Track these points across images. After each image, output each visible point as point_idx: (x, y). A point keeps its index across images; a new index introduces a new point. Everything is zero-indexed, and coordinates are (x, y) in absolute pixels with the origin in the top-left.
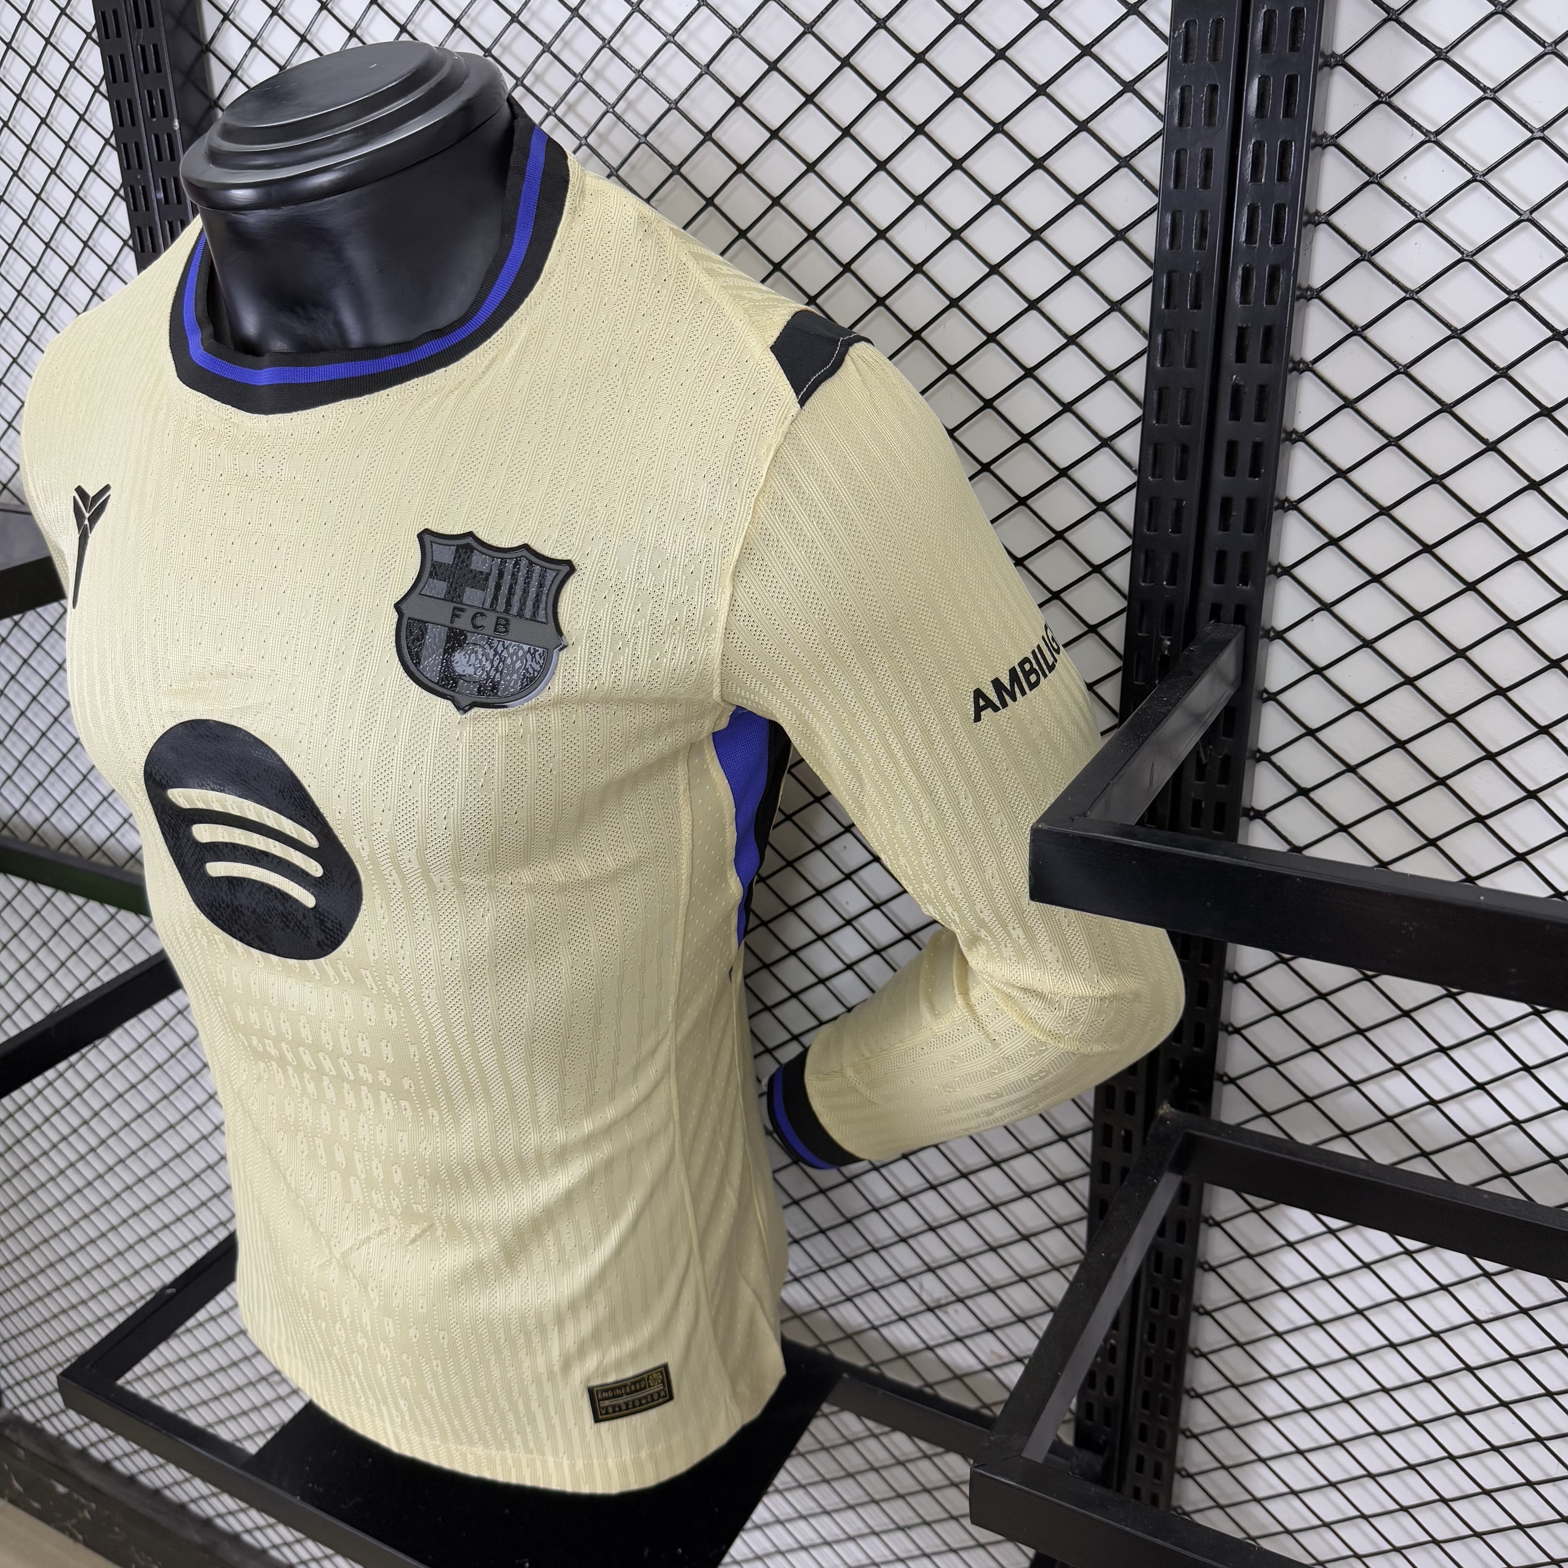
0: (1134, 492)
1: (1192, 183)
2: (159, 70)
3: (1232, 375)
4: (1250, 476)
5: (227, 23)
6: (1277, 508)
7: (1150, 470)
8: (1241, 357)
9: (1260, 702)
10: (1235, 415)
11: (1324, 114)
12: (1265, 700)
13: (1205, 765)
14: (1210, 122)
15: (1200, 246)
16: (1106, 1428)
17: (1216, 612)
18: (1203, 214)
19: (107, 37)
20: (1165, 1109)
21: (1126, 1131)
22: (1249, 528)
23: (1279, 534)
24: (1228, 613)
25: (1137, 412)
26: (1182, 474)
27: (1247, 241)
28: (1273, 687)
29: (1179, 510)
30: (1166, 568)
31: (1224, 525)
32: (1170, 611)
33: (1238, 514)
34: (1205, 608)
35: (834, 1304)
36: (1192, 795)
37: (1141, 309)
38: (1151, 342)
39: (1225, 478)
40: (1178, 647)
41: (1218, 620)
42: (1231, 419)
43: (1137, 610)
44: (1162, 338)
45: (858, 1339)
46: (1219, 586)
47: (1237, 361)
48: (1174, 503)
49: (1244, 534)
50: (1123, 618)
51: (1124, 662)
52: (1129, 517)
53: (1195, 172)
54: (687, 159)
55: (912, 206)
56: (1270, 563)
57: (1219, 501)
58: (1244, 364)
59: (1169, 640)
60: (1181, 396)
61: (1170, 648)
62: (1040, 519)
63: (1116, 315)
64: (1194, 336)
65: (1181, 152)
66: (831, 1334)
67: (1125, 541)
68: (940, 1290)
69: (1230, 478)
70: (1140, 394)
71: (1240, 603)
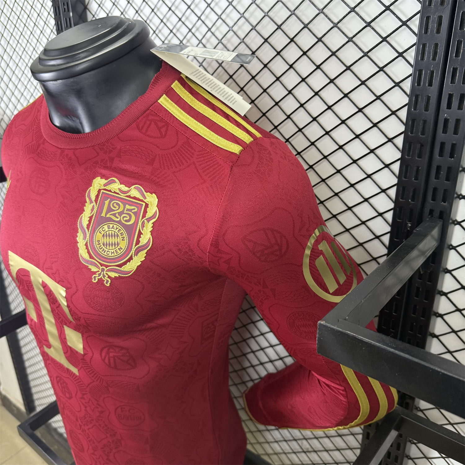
0: (399, 162)
1: (432, 31)
3: (445, 114)
4: (450, 158)
6: (461, 171)
7: (406, 153)
8: (449, 106)
9: (448, 249)
10: (445, 131)
12: (451, 249)
13: (422, 275)
14: (442, 4)
15: (434, 59)
17: (431, 213)
18: (436, 45)
22: (447, 179)
23: (461, 182)
24: (436, 214)
25: (403, 128)
26: (420, 156)
27: (456, 56)
29: (418, 171)
30: (411, 194)
31: (437, 177)
32: (412, 211)
33: (443, 173)
34: (427, 211)
35: (272, 442)
36: (417, 285)
37: (407, 85)
38: (410, 100)
39: (439, 157)
40: (413, 228)
41: (432, 217)
42: (443, 133)
43: (398, 211)
44: (415, 98)
45: (279, 455)
46: (434, 202)
47: (447, 108)
48: (416, 168)
49: (445, 182)
50: (392, 212)
51: (392, 229)
52: (397, 171)
53: (433, 25)
54: (235, 24)
55: (317, 42)
56: (457, 194)
57: (436, 167)
58: (450, 110)
59: (410, 224)
60: (421, 123)
61: (410, 227)
62: (361, 169)
63: (397, 88)
64: (429, 98)
65: (428, 18)
66: (270, 451)
67: (395, 181)
68: (308, 446)
69: (441, 158)
70: (405, 121)
71: (442, 210)
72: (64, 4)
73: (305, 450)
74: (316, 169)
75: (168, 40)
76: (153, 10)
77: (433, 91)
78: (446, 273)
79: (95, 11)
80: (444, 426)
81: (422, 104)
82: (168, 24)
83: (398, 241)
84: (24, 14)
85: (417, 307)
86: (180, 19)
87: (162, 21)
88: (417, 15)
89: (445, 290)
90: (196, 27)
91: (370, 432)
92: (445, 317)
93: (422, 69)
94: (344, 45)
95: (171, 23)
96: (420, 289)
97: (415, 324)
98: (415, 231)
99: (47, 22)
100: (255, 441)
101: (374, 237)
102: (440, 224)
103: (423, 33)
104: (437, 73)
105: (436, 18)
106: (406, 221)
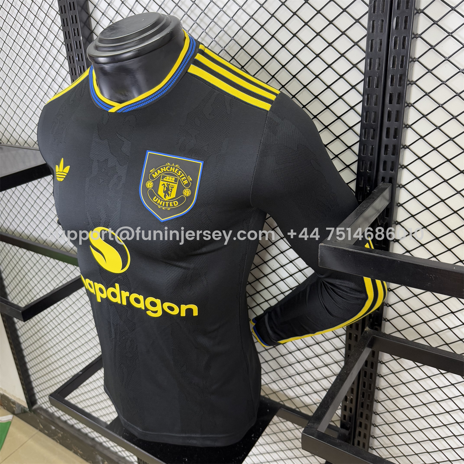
0: (358, 143)
1: (376, 50)
2: (76, 22)
3: (388, 108)
4: (394, 138)
5: (96, 8)
6: (402, 148)
7: (363, 137)
8: (391, 102)
9: (397, 207)
10: (389, 120)
11: (417, 27)
12: (399, 206)
14: (381, 31)
15: (378, 69)
16: (350, 423)
17: (383, 179)
18: (380, 59)
19: (62, 13)
20: (367, 329)
21: (356, 335)
22: (393, 154)
23: (403, 156)
24: (387, 180)
25: (359, 119)
26: (373, 138)
27: (392, 67)
28: (401, 203)
29: (372, 149)
30: (368, 166)
31: (386, 153)
32: (370, 178)
33: (390, 149)
34: (380, 178)
35: (270, 383)
37: (361, 88)
38: (364, 98)
39: (386, 139)
40: (371, 190)
41: (384, 182)
42: (387, 121)
44: (367, 96)
45: (277, 394)
46: (384, 171)
47: (389, 103)
48: (371, 146)
49: (392, 156)
50: (355, 181)
52: (357, 150)
53: (377, 46)
54: (227, 45)
55: (292, 58)
56: (400, 165)
57: (384, 146)
58: (392, 104)
59: (369, 188)
60: (373, 114)
61: (369, 190)
63: (353, 90)
64: (377, 96)
65: (372, 41)
66: (269, 392)
67: (356, 158)
68: (301, 380)
70: (361, 113)
71: (391, 177)
77: (379, 91)
78: (397, 224)
84: (30, 37)
88: (364, 38)
91: (351, 343)
93: (370, 76)
98: (373, 192)
102: (390, 186)
103: (370, 51)
105: (378, 41)
106: (366, 185)
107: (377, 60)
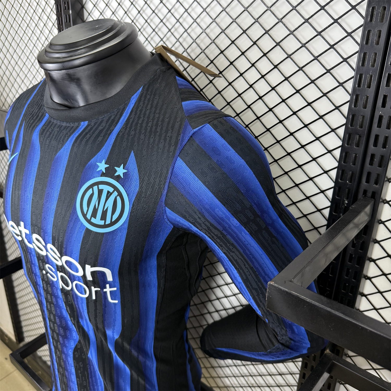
0: (340, 149)
1: (372, 42)
3: (379, 112)
4: (382, 148)
7: (346, 142)
8: (384, 105)
9: (377, 224)
10: (379, 126)
12: (380, 223)
13: (355, 244)
14: (381, 20)
15: (373, 66)
17: (365, 193)
18: (375, 54)
20: (327, 352)
22: (380, 166)
24: (369, 194)
25: (344, 121)
26: (358, 145)
28: (383, 220)
29: (356, 156)
30: (349, 176)
31: (371, 163)
32: (348, 191)
33: (376, 160)
34: (361, 191)
35: (223, 377)
36: (350, 252)
37: (350, 86)
38: (352, 98)
39: (373, 147)
40: (349, 205)
41: (365, 196)
42: (377, 127)
43: (337, 189)
44: (356, 97)
45: (228, 388)
46: (367, 184)
47: (382, 107)
48: (354, 155)
49: (378, 168)
50: (332, 190)
51: (331, 204)
52: (338, 156)
53: (373, 38)
54: (207, 27)
55: (275, 46)
56: (387, 178)
57: (370, 155)
58: (384, 108)
59: (347, 201)
60: (360, 118)
61: (347, 204)
62: (308, 153)
63: (341, 87)
64: (367, 97)
65: (369, 32)
66: (221, 385)
67: (336, 164)
68: (253, 382)
69: (375, 147)
70: (346, 115)
71: (374, 191)
72: (65, 3)
73: (251, 385)
74: (270, 151)
75: (151, 37)
76: (139, 12)
77: (371, 92)
78: (375, 243)
79: (91, 9)
80: (368, 371)
81: (361, 103)
82: (151, 24)
83: (337, 215)
84: (31, 9)
85: (350, 271)
86: (162, 21)
87: (146, 21)
88: (360, 28)
89: (374, 257)
90: (175, 28)
91: (305, 372)
92: (373, 280)
93: (362, 73)
94: (298, 50)
95: (154, 24)
96: (353, 256)
97: (347, 284)
98: (351, 208)
99: (49, 17)
100: (209, 376)
101: (316, 210)
102: (372, 202)
103: (365, 43)
104: (375, 77)
105: (376, 32)
106: (343, 198)
107: (373, 55)
